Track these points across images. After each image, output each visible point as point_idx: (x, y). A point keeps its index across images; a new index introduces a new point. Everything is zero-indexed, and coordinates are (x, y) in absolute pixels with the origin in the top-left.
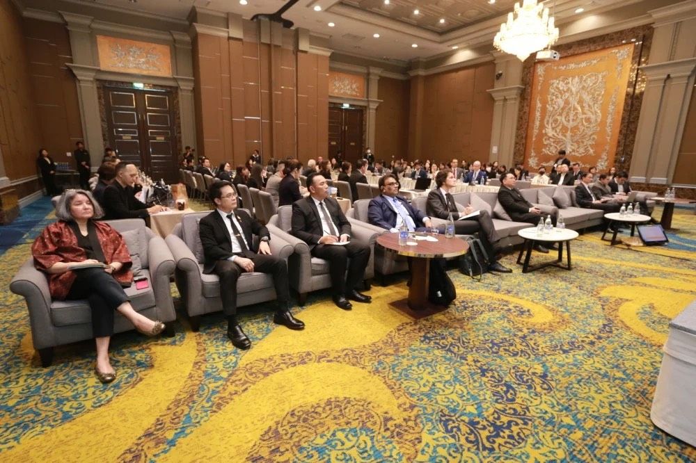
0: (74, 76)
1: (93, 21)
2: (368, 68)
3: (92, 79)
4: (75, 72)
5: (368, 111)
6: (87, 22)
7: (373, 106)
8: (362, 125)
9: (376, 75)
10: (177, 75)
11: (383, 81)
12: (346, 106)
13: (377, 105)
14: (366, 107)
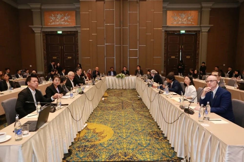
0: (34, 31)
1: (41, 5)
2: (201, 4)
3: (40, 32)
4: (34, 29)
5: (201, 34)
6: (39, 6)
7: (205, 30)
8: (196, 44)
9: (208, 7)
10: (76, 25)
11: (213, 11)
12: (183, 32)
13: (209, 28)
14: (199, 31)
